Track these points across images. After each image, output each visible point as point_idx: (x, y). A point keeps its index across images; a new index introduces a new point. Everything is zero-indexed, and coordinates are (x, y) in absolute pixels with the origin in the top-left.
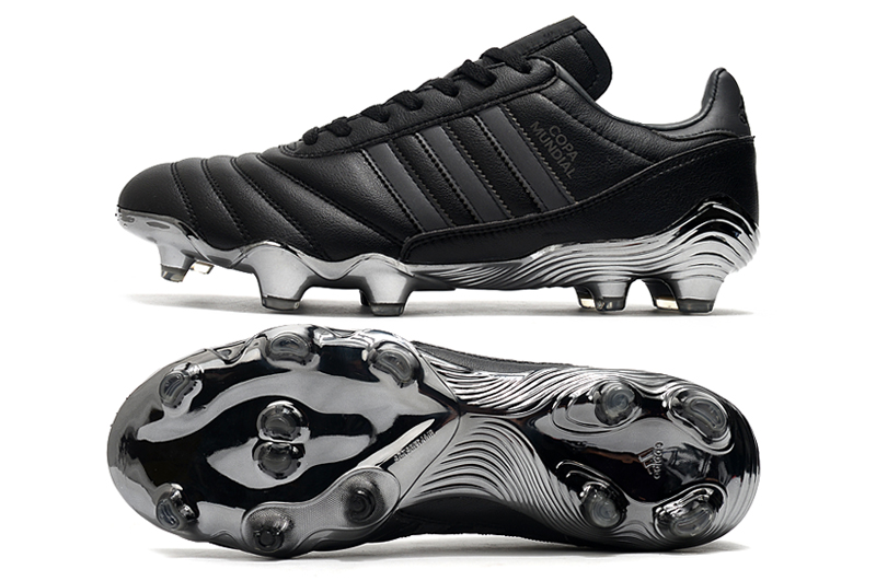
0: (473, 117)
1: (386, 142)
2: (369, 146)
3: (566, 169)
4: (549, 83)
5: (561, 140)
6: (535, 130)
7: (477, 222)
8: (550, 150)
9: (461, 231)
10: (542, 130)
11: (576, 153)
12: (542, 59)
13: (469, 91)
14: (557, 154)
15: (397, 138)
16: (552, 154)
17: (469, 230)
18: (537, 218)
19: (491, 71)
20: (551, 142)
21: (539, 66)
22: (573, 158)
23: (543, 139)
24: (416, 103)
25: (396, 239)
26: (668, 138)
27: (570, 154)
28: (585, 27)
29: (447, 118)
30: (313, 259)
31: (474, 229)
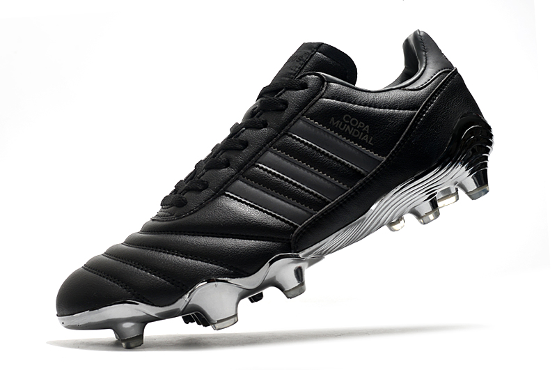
0: (287, 134)
1: (237, 179)
2: (227, 187)
3: (367, 140)
4: (324, 89)
5: (354, 122)
6: (334, 124)
7: (329, 203)
8: (350, 133)
9: (322, 214)
10: (338, 122)
11: (367, 126)
12: (310, 74)
13: (272, 118)
14: (356, 133)
15: (244, 171)
16: (353, 134)
17: (326, 210)
18: (364, 182)
19: (280, 98)
20: (348, 127)
21: (312, 79)
22: (368, 131)
23: (342, 127)
24: (242, 144)
25: (283, 239)
26: (419, 89)
27: (364, 129)
28: (322, 44)
29: (269, 143)
30: (236, 279)
31: (329, 209)
